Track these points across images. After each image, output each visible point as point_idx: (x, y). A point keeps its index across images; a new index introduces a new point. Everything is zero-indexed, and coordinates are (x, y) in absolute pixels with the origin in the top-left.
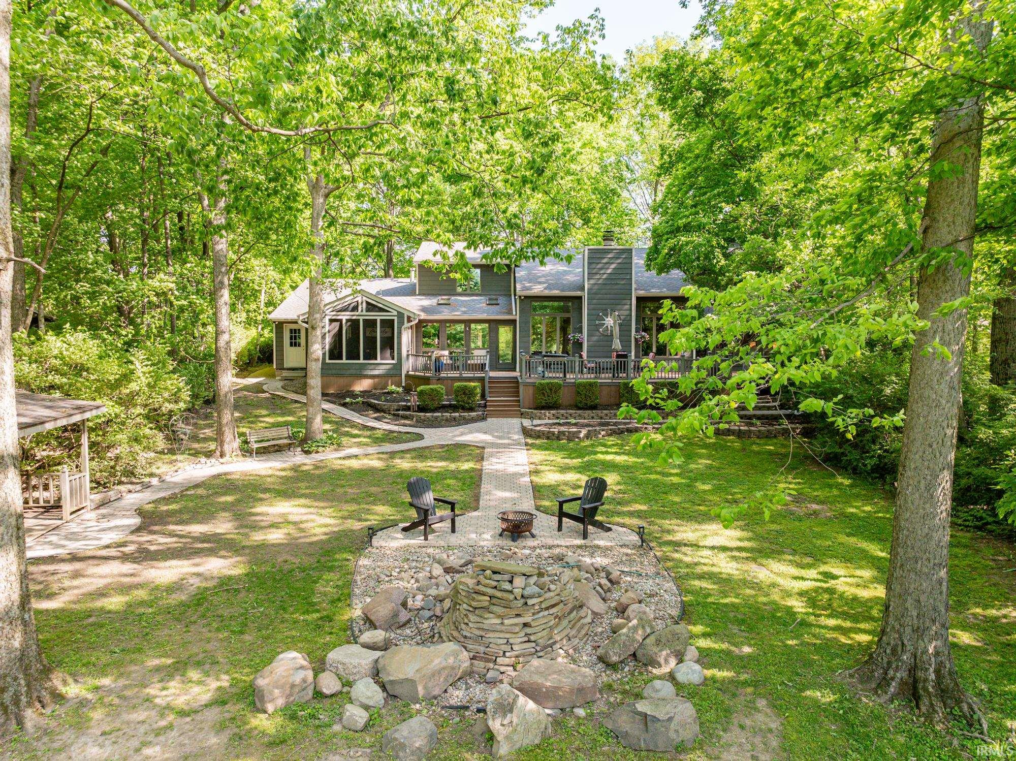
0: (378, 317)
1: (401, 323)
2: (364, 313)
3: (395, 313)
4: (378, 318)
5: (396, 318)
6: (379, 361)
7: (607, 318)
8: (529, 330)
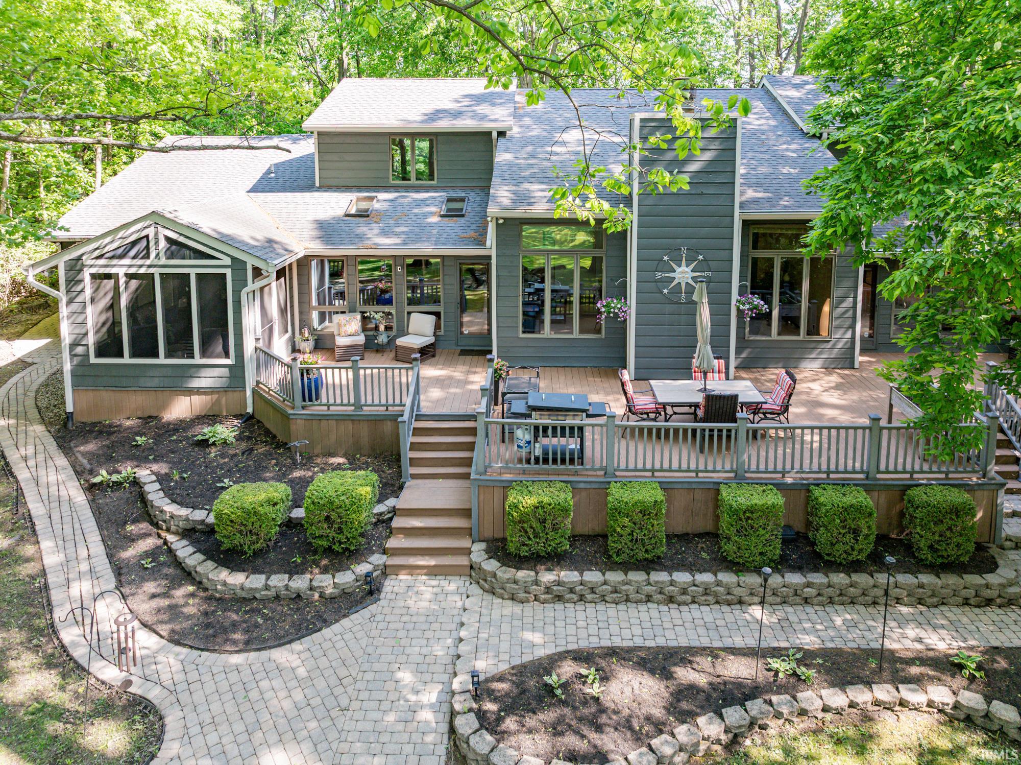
0: (192, 268)
1: (240, 283)
2: (163, 261)
3: (227, 261)
4: (193, 272)
5: (228, 272)
6: (198, 360)
7: (680, 266)
8: (518, 283)
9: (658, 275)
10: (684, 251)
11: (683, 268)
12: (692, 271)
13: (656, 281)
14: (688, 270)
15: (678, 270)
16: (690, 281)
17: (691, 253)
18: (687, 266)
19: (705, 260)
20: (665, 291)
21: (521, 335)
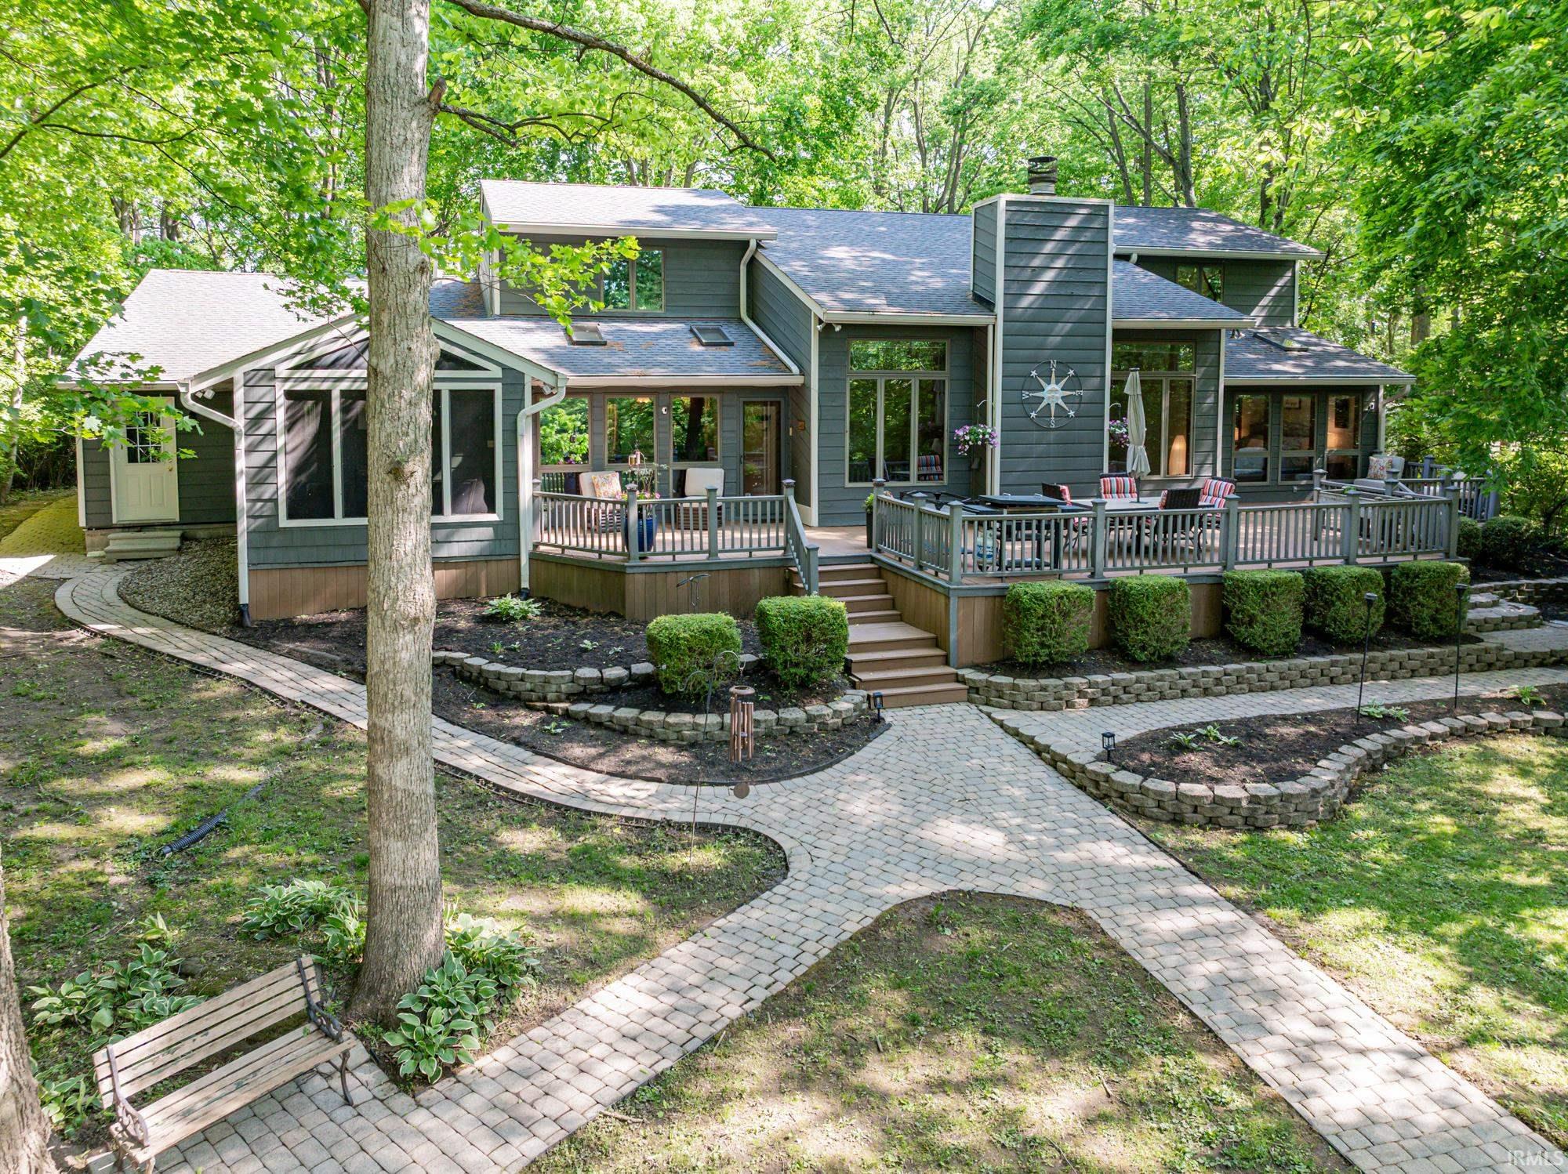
0: (445, 382)
1: (514, 404)
3: (497, 372)
4: (447, 389)
6: (448, 517)
7: (1049, 383)
8: (844, 415)
9: (1026, 395)
10: (1054, 364)
11: (1053, 386)
12: (1062, 390)
13: (1022, 403)
14: (1058, 387)
15: (1048, 388)
16: (1060, 402)
17: (1061, 367)
18: (1057, 383)
19: (1076, 376)
20: (1033, 414)
21: (848, 485)
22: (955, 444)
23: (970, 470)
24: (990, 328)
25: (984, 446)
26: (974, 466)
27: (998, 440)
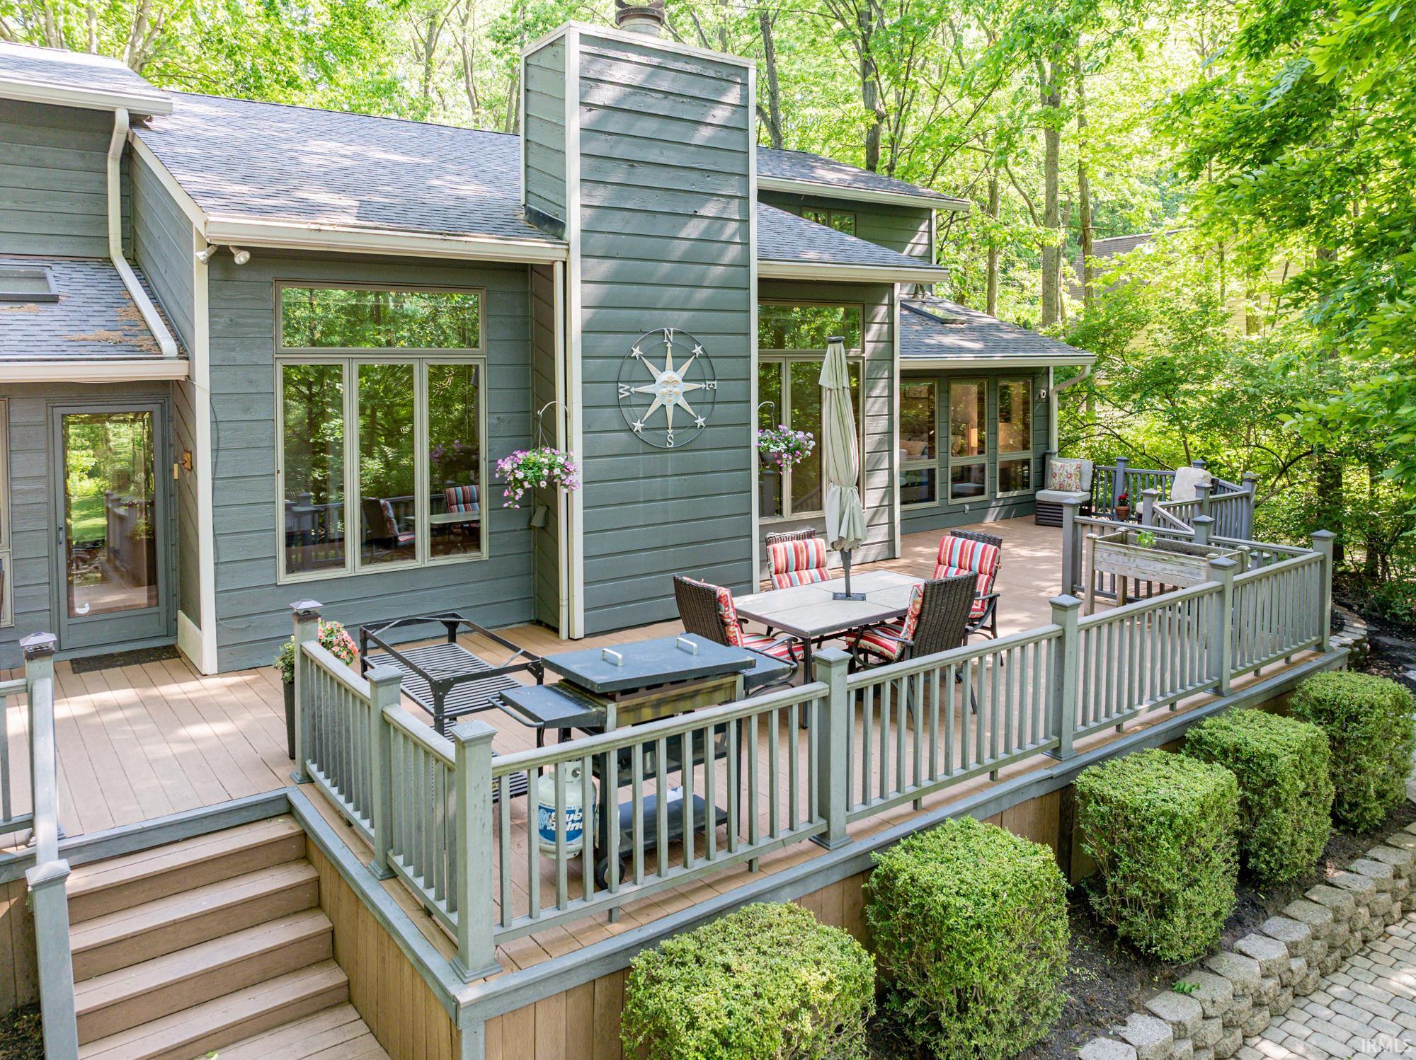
7: (663, 369)
8: (273, 438)
9: (625, 390)
10: (669, 336)
11: (669, 374)
12: (684, 380)
13: (619, 405)
14: (678, 376)
15: (661, 377)
16: (682, 402)
17: (682, 341)
18: (675, 370)
19: (706, 356)
20: (638, 426)
21: (284, 578)
22: (499, 485)
23: (530, 528)
24: (558, 268)
25: (553, 486)
26: (537, 521)
27: (577, 478)
